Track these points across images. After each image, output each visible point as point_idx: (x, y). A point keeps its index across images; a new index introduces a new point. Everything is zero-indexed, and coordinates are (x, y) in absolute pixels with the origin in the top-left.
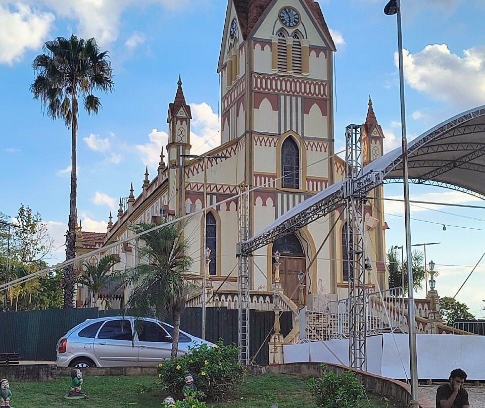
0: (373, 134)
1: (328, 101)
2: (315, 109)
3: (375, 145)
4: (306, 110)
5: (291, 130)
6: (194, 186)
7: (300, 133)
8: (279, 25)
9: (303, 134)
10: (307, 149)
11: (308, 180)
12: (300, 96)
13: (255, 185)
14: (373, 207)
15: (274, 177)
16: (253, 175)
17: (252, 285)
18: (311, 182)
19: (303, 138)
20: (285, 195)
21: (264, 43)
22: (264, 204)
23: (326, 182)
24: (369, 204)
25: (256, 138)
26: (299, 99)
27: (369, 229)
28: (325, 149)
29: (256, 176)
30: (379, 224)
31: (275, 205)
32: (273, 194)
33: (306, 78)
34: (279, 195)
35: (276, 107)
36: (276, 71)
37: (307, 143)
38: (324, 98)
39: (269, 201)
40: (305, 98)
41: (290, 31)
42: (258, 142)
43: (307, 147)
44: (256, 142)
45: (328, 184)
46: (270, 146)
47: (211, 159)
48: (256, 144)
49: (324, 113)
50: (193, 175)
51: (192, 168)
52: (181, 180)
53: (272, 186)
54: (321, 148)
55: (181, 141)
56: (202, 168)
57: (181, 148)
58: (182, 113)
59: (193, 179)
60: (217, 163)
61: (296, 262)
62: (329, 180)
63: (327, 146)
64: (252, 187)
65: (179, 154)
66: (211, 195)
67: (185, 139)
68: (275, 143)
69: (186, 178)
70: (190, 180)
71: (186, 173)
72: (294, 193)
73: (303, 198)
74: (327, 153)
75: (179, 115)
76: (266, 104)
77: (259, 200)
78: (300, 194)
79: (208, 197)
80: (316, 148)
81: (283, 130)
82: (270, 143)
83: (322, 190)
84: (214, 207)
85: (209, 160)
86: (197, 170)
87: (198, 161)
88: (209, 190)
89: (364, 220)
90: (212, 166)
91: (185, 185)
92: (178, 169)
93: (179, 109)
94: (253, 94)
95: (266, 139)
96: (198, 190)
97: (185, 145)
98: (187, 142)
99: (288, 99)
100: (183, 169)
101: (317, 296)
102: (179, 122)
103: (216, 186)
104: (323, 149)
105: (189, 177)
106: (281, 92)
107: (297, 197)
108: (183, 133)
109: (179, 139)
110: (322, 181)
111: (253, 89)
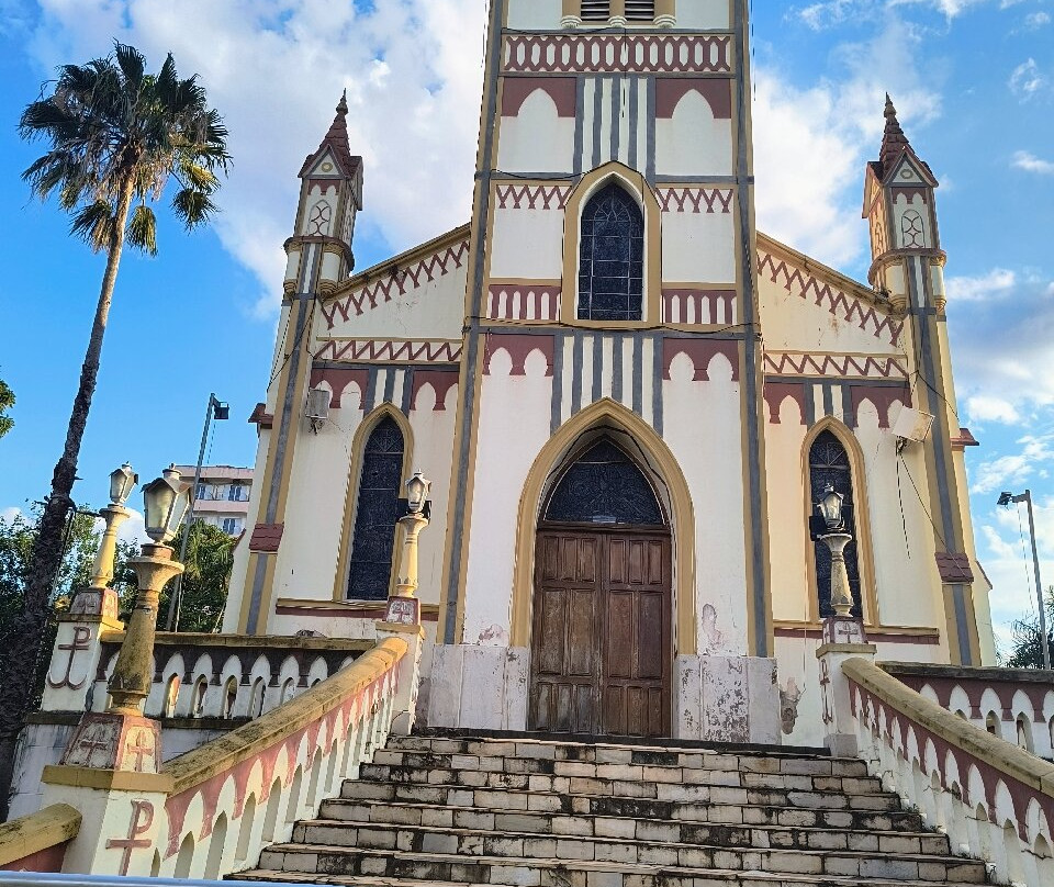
0: (898, 179)
1: (733, 83)
2: (693, 103)
3: (910, 206)
4: (662, 106)
5: (614, 160)
6: (343, 347)
7: (641, 167)
9: (651, 167)
10: (666, 209)
11: (667, 293)
12: (644, 75)
13: (488, 316)
14: (912, 380)
15: (555, 290)
16: (485, 289)
17: (458, 626)
18: (676, 301)
19: (652, 180)
20: (588, 343)
22: (518, 370)
23: (728, 294)
24: (900, 375)
25: (504, 189)
26: (642, 84)
27: (903, 446)
28: (725, 204)
29: (496, 288)
30: (939, 430)
31: (554, 369)
32: (548, 338)
33: (665, 30)
34: (569, 342)
35: (569, 105)
36: (575, 21)
37: (664, 192)
38: (721, 74)
39: (536, 360)
40: (660, 78)
42: (510, 201)
43: (666, 202)
44: (503, 200)
45: (734, 302)
46: (546, 207)
47: (400, 275)
48: (503, 206)
49: (720, 111)
50: (346, 319)
51: (343, 301)
52: (301, 329)
53: (545, 316)
54: (710, 202)
55: (318, 234)
56: (372, 298)
57: (313, 248)
58: (329, 168)
59: (343, 330)
60: (416, 285)
61: (637, 548)
62: (740, 290)
63: (729, 198)
64: (482, 323)
65: (305, 265)
66: (391, 367)
67: (328, 230)
68: (562, 199)
69: (319, 327)
70: (334, 333)
71: (325, 314)
72: (618, 334)
73: (648, 346)
74: (731, 216)
75: (319, 172)
76: (539, 103)
77: (501, 359)
78: (639, 334)
79: (382, 375)
80: (696, 203)
81: (586, 166)
82: (547, 199)
83: (714, 319)
84: (397, 401)
85: (394, 277)
86: (358, 306)
87: (363, 282)
88: (385, 357)
89: (884, 423)
90: (402, 292)
91: (319, 345)
92: (297, 303)
93: (319, 157)
94: (501, 81)
95: (533, 190)
96: (355, 356)
97: (323, 242)
98: (331, 235)
99: (607, 84)
100: (311, 302)
101: (693, 664)
102: (317, 189)
103: (408, 344)
104: (717, 205)
105: (331, 326)
106: (587, 70)
107: (628, 344)
108: (325, 214)
109: (313, 229)
110: (713, 294)
111: (502, 70)
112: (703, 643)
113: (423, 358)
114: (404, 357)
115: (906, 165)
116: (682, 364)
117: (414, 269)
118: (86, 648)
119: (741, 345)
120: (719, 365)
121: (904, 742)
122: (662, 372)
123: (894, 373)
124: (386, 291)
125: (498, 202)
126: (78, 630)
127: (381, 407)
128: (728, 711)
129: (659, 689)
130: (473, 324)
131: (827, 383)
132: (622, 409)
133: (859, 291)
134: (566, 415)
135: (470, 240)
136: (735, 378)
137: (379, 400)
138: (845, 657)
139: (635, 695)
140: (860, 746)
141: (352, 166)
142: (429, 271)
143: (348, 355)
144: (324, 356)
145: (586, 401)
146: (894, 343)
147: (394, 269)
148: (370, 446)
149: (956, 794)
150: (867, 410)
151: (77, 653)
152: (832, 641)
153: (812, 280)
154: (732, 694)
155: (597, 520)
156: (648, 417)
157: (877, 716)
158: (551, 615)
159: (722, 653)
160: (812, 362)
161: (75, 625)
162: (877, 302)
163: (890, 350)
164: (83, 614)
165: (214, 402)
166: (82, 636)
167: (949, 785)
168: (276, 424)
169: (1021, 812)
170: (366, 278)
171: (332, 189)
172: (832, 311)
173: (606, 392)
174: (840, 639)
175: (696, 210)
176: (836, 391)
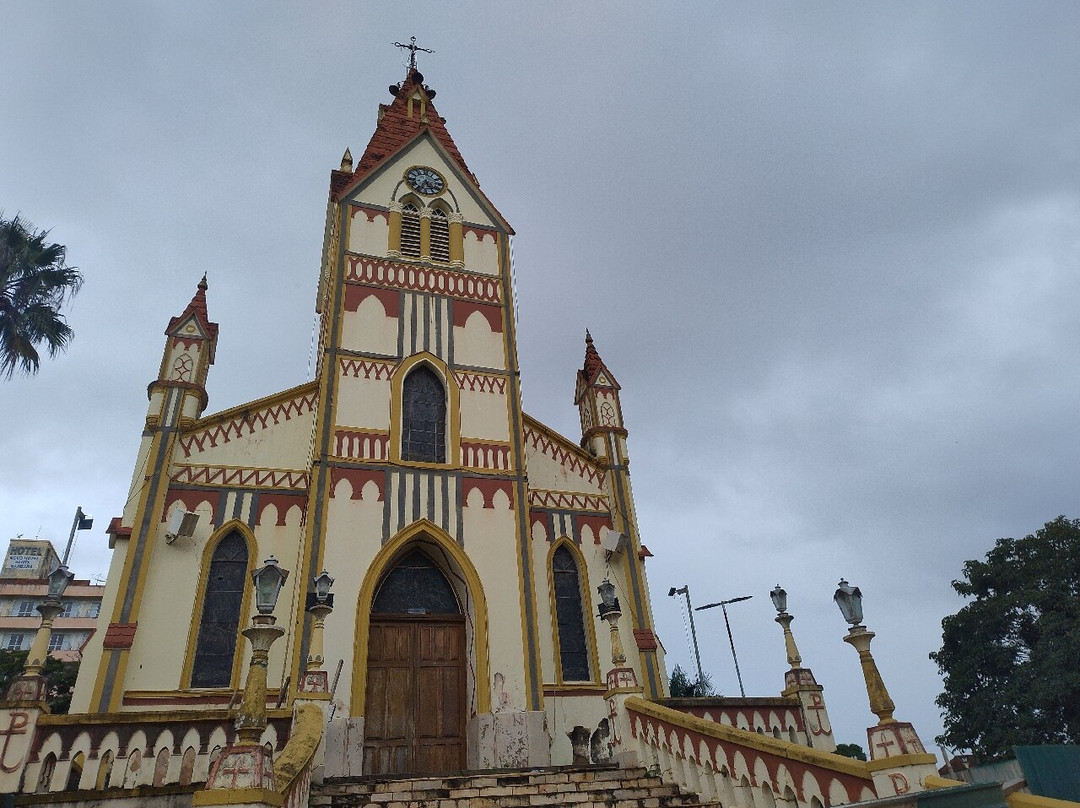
0: (597, 383)
1: (503, 309)
2: (477, 320)
3: (605, 400)
4: (458, 318)
5: (426, 350)
6: (198, 472)
7: (445, 357)
8: (405, 190)
9: (451, 358)
10: (462, 388)
11: (465, 445)
12: (445, 297)
13: (334, 454)
14: (613, 512)
15: (384, 438)
16: (332, 432)
18: (470, 451)
19: (452, 367)
20: (410, 478)
21: (372, 211)
22: (357, 495)
23: (505, 449)
24: (605, 509)
25: (346, 363)
26: (444, 303)
27: (610, 556)
28: (501, 388)
29: (341, 434)
31: (384, 496)
32: (379, 474)
33: (458, 270)
34: (395, 478)
35: (394, 309)
36: (396, 253)
37: (461, 377)
38: (495, 304)
39: (371, 489)
40: (455, 300)
41: (427, 200)
42: (351, 371)
43: (462, 383)
44: (346, 370)
45: (509, 454)
46: (378, 378)
47: (252, 417)
48: (345, 374)
49: (496, 328)
50: (201, 450)
51: (200, 436)
52: (161, 457)
53: (378, 457)
54: (491, 386)
55: (180, 380)
56: (226, 435)
57: (175, 392)
58: (192, 329)
59: (197, 458)
60: (265, 427)
61: (441, 635)
62: (513, 446)
63: (503, 384)
64: (329, 459)
65: (168, 403)
66: (241, 491)
67: (190, 377)
68: (389, 374)
69: (179, 456)
70: (191, 461)
71: (183, 445)
72: (431, 472)
73: (452, 482)
74: (505, 397)
75: (183, 332)
76: (372, 305)
77: (344, 487)
78: (445, 473)
79: (232, 497)
80: (482, 385)
81: (407, 352)
82: (378, 373)
83: (496, 466)
84: (245, 517)
85: (246, 419)
86: (213, 440)
87: (217, 422)
88: (236, 481)
89: (597, 541)
90: (252, 431)
91: (176, 470)
92: (160, 434)
93: (184, 321)
94: (344, 287)
95: (368, 365)
96: (208, 480)
97: (185, 387)
98: (193, 382)
99: (420, 300)
100: (172, 434)
101: (490, 720)
102: (181, 345)
103: (256, 473)
104: (496, 388)
105: (188, 454)
106: (406, 287)
107: (438, 480)
108: (188, 366)
109: (176, 376)
110: (495, 448)
111: (345, 278)
112: (495, 703)
113: (269, 483)
114: (252, 482)
115: (602, 375)
116: (475, 496)
117: (263, 414)
118: (23, 733)
119: (515, 484)
120: (500, 498)
121: (682, 747)
122: (462, 501)
123: (602, 508)
124: (238, 430)
125: (342, 371)
126: (14, 716)
127: (228, 523)
128: (514, 755)
129: (459, 744)
130: (321, 461)
131: (562, 513)
132: (435, 528)
133: (577, 452)
134: (394, 532)
135: (319, 393)
136: (511, 507)
137: (228, 516)
138: (625, 697)
139: (440, 751)
140: (640, 757)
141: (212, 330)
142: (275, 417)
143: (203, 479)
144: (180, 479)
145: (409, 521)
146: (600, 487)
147: (246, 414)
148: (216, 555)
149: (725, 773)
150: (586, 532)
151: (13, 738)
152: (617, 686)
153: (550, 443)
154: (517, 741)
155: (411, 611)
156: (453, 533)
157: (656, 733)
158: (375, 689)
159: (509, 710)
160: (552, 498)
161: (12, 711)
162: (589, 460)
163: (598, 492)
164: (20, 700)
165: (80, 516)
166: (20, 720)
167: (720, 768)
168: (135, 536)
169: (773, 774)
170: (220, 419)
171: (194, 347)
172: (563, 464)
173: (424, 514)
174: (622, 685)
175: (472, 389)
176: (567, 518)
